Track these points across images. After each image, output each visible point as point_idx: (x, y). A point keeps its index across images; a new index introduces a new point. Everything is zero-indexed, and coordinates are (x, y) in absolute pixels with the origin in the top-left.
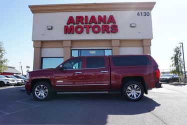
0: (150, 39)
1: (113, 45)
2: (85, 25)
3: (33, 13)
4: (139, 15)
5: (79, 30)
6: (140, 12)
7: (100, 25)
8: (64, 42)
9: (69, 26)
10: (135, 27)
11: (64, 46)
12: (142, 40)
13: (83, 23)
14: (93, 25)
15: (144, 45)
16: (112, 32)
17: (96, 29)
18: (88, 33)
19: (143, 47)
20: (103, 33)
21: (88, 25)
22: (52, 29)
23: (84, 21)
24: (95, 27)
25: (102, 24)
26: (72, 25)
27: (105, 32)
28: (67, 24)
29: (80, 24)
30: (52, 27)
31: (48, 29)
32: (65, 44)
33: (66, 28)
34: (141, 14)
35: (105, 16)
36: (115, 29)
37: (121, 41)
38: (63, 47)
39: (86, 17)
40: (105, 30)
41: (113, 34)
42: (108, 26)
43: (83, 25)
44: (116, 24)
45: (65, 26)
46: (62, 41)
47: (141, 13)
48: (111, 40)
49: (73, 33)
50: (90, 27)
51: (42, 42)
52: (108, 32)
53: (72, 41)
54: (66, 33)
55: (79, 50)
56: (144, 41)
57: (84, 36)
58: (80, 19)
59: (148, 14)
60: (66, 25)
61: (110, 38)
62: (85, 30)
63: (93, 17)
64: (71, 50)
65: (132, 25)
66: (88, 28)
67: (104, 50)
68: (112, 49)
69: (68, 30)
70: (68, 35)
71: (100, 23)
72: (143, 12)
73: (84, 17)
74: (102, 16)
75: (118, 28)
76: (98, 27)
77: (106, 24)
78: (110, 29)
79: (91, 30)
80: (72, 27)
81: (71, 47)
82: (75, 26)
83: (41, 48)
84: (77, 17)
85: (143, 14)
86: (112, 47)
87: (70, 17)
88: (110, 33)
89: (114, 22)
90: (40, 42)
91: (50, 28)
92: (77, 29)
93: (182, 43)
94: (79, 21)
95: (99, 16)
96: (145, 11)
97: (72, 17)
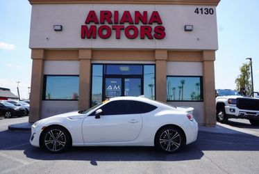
0: (214, 51)
1: (156, 58)
2: (114, 24)
3: (31, 4)
4: (198, 12)
5: (105, 32)
6: (200, 7)
7: (138, 26)
8: (80, 51)
9: (89, 26)
10: (191, 30)
11: (80, 58)
12: (201, 52)
13: (110, 23)
14: (126, 25)
15: (205, 59)
16: (156, 38)
17: (132, 33)
18: (118, 37)
19: (203, 62)
20: (142, 38)
21: (119, 25)
22: (61, 30)
23: (113, 19)
24: (129, 28)
25: (141, 24)
26: (93, 24)
27: (146, 38)
28: (86, 23)
29: (106, 24)
30: (61, 27)
31: (56, 30)
32: (82, 55)
33: (84, 28)
34: (200, 11)
35: (145, 13)
36: (160, 34)
37: (170, 52)
38: (79, 60)
39: (116, 13)
40: (146, 33)
41: (156, 40)
42: (151, 28)
43: (110, 26)
44: (163, 25)
45: (82, 26)
46: (77, 50)
47: (202, 9)
48: (153, 51)
49: (95, 38)
51: (46, 51)
52: (150, 38)
53: (93, 51)
54: (83, 37)
55: (103, 64)
56: (205, 54)
57: (113, 43)
58: (105, 15)
59: (211, 12)
60: (84, 24)
61: (154, 48)
62: (114, 33)
63: (127, 14)
64: (92, 64)
65: (188, 28)
66: (118, 30)
67: (143, 65)
68: (155, 65)
69: (87, 33)
70: (86, 40)
71: (137, 23)
72: (204, 7)
73: (113, 13)
74: (142, 13)
75: (165, 31)
76: (135, 29)
77: (147, 25)
78: (153, 33)
79: (123, 33)
80: (93, 28)
81: (91, 60)
82: (98, 26)
83: (44, 60)
84: (101, 12)
85: (204, 11)
86: (155, 61)
87: (91, 12)
88: (152, 39)
89: (160, 22)
90: (43, 51)
91: (59, 28)
92: (102, 31)
93: (251, 59)
94: (105, 19)
95: (136, 12)
96: (206, 7)
97: (93, 12)
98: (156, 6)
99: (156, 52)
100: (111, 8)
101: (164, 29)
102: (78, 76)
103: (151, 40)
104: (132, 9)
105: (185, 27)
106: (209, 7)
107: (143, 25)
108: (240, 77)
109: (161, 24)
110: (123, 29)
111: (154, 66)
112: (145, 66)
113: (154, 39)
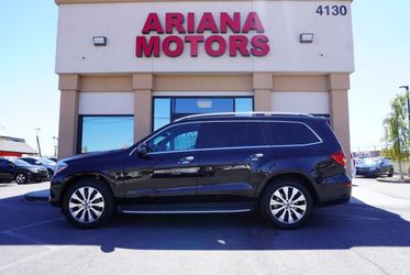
0: (348, 74)
1: (255, 87)
2: (187, 34)
3: (58, 4)
4: (321, 13)
5: (173, 47)
6: (324, 4)
7: (226, 36)
8: (135, 76)
9: (148, 37)
10: (310, 42)
11: (135, 87)
12: (327, 76)
13: (182, 32)
14: (207, 34)
15: (333, 87)
16: (254, 55)
17: (215, 46)
18: (194, 54)
19: (329, 91)
20: (233, 55)
21: (195, 34)
22: (105, 44)
23: (185, 26)
24: (212, 41)
25: (230, 33)
26: (154, 34)
27: (238, 52)
28: (144, 32)
29: (175, 33)
30: (105, 39)
31: (96, 45)
32: (137, 83)
33: (140, 42)
34: (325, 11)
35: (237, 15)
36: (261, 48)
37: (276, 76)
38: (134, 90)
39: (191, 16)
40: (238, 47)
41: (256, 58)
42: (245, 38)
43: (182, 36)
44: (266, 34)
45: (138, 38)
46: (130, 76)
47: (327, 7)
48: (251, 75)
49: (157, 56)
50: (200, 40)
51: (81, 77)
52: (245, 54)
53: (155, 76)
54: (139, 55)
55: (171, 98)
56: (333, 78)
57: (184, 63)
58: (174, 19)
59: (342, 11)
60: (141, 35)
61: (250, 70)
62: (187, 47)
63: (208, 17)
64: (154, 98)
65: (305, 38)
66: (195, 42)
67: (234, 98)
68: (252, 97)
69: (145, 48)
70: (144, 59)
71: (224, 32)
72: (330, 4)
73: (186, 16)
74: (231, 15)
75: (269, 44)
76: (221, 41)
77: (241, 34)
78: (249, 47)
80: (155, 40)
81: (152, 91)
82: (163, 37)
83: (78, 92)
84: (167, 14)
85: (331, 10)
86: (253, 91)
87: (150, 15)
88: (248, 56)
89: (260, 29)
90: (76, 77)
91: (101, 41)
92: (168, 46)
93: (407, 88)
94: (173, 25)
95: (222, 14)
96: (335, 4)
97: (155, 14)
98: (254, 3)
99: (255, 76)
100: (183, 9)
101: (267, 41)
102: (132, 116)
103: (247, 58)
105: (301, 36)
106: (339, 4)
107: (232, 34)
108: (390, 117)
109: (263, 31)
110: (202, 41)
111: (251, 100)
112: (237, 100)
113: (252, 56)
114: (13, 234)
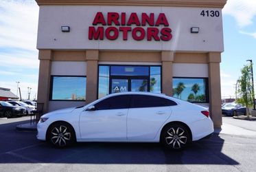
0: (220, 53)
2: (121, 26)
3: (39, 5)
4: (204, 15)
5: (112, 34)
6: (205, 10)
7: (145, 28)
8: (87, 53)
9: (96, 27)
10: (197, 32)
11: (87, 58)
12: (207, 54)
13: (118, 24)
14: (133, 27)
15: (211, 61)
17: (139, 34)
18: (125, 39)
19: (208, 63)
20: (149, 40)
21: (126, 26)
22: (69, 31)
23: (120, 20)
25: (147, 26)
26: (100, 25)
27: (153, 39)
29: (113, 25)
30: (69, 28)
31: (63, 31)
32: (89, 56)
33: (91, 29)
34: (206, 13)
35: (152, 15)
36: (167, 35)
38: (86, 61)
39: (124, 14)
40: (152, 35)
41: (164, 42)
42: (157, 29)
43: (118, 27)
44: (170, 27)
46: (84, 51)
47: (207, 12)
48: (160, 53)
49: (102, 39)
50: (129, 30)
51: (53, 51)
52: (157, 39)
53: (101, 52)
54: (90, 38)
55: (110, 65)
56: (211, 56)
57: (119, 44)
58: (113, 16)
59: (217, 14)
60: (92, 25)
61: (161, 49)
62: (121, 34)
63: (134, 15)
64: (99, 65)
65: (194, 30)
66: (125, 31)
67: (149, 66)
68: (161, 66)
69: (94, 34)
70: (94, 41)
71: (144, 25)
72: (210, 10)
73: (120, 14)
74: (148, 14)
75: (171, 33)
76: (142, 31)
77: (154, 27)
78: (159, 35)
79: (130, 34)
80: (100, 29)
81: (98, 61)
82: (106, 27)
83: (51, 61)
84: (108, 13)
85: (210, 14)
86: (162, 62)
87: (98, 13)
88: (159, 40)
89: (166, 24)
90: (50, 52)
91: (67, 28)
92: (109, 33)
93: (251, 61)
94: (112, 20)
95: (143, 14)
96: (212, 9)
97: (101, 13)
98: (163, 8)
99: (163, 53)
100: (118, 10)
101: (171, 31)
102: (85, 76)
103: (158, 42)
104: (139, 11)
105: (192, 29)
106: (215, 10)
107: (149, 27)
108: (241, 79)
109: (168, 25)
110: (130, 31)
111: (160, 68)
112: (151, 68)
113: (161, 41)
114: (14, 154)
